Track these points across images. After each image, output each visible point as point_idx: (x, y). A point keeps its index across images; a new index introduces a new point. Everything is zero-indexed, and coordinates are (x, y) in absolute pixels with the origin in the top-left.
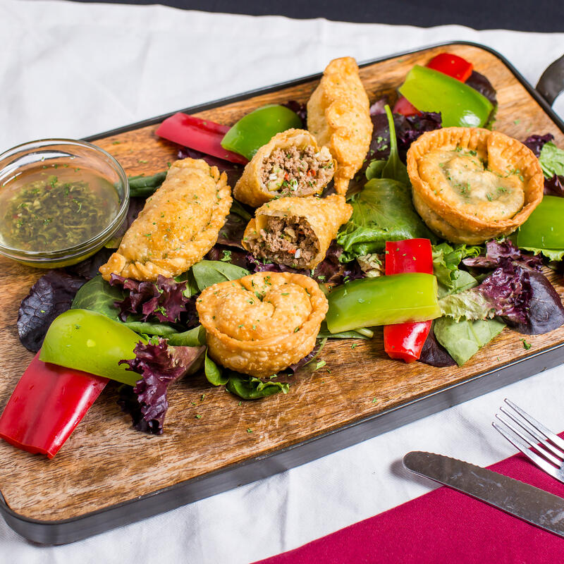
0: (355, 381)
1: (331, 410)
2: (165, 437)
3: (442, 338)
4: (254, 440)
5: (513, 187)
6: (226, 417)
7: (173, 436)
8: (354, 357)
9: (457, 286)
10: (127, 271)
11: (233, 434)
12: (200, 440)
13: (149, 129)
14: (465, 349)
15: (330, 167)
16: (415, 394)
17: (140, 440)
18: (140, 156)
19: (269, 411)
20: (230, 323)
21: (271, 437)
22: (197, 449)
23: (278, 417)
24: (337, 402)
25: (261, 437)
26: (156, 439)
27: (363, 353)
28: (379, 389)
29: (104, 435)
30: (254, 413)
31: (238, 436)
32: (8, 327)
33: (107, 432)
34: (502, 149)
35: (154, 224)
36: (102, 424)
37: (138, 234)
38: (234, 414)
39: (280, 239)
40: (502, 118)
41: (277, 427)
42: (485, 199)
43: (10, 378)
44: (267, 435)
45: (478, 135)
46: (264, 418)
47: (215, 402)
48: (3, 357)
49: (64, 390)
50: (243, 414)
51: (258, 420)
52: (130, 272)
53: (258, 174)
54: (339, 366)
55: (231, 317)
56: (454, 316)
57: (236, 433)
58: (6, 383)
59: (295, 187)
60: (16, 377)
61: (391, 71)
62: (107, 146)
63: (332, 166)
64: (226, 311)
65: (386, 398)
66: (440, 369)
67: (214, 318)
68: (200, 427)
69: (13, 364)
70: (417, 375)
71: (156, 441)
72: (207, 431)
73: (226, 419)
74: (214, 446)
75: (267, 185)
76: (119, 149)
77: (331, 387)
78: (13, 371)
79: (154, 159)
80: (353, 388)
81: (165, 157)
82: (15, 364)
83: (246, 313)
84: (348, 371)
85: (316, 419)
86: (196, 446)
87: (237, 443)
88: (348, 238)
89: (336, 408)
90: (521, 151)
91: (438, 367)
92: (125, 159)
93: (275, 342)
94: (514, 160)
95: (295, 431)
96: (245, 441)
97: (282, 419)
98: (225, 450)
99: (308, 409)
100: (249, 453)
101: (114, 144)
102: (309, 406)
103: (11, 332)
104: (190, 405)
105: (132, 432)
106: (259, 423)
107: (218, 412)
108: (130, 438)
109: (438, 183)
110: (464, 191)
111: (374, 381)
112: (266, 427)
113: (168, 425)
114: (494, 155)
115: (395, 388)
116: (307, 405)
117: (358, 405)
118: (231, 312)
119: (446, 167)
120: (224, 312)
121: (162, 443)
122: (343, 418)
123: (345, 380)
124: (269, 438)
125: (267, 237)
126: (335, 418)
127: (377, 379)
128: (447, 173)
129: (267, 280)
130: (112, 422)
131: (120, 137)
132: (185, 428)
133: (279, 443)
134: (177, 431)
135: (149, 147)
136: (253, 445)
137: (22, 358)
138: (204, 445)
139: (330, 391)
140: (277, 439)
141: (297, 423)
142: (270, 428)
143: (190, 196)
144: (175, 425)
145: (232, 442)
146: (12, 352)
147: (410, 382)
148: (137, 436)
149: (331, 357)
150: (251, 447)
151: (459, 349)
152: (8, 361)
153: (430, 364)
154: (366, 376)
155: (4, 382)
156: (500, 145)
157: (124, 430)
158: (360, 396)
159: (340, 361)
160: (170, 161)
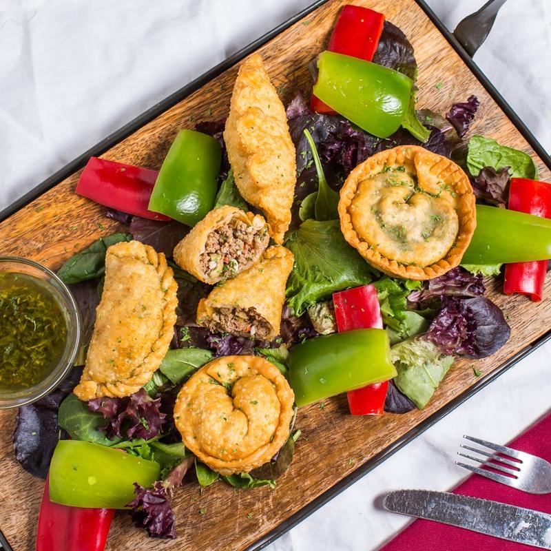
0: (329, 444)
1: (315, 480)
2: (179, 539)
3: (400, 384)
4: (255, 525)
5: (446, 213)
6: (225, 507)
7: (186, 536)
8: (324, 418)
9: (406, 327)
10: (101, 394)
11: (236, 522)
12: (209, 535)
13: (67, 181)
14: (422, 392)
15: (264, 235)
16: (385, 446)
17: (159, 546)
18: (68, 220)
19: (261, 493)
20: (212, 448)
21: (269, 519)
22: (209, 545)
23: (271, 497)
24: (318, 471)
25: (261, 521)
26: (172, 542)
27: (332, 412)
28: (353, 448)
29: (127, 548)
30: (249, 497)
31: (240, 524)
32: (8, 455)
33: (128, 544)
34: (430, 166)
35: (114, 350)
36: (121, 537)
37: (101, 361)
38: (232, 502)
39: (233, 321)
40: (424, 83)
41: (272, 507)
42: (421, 239)
43: (28, 509)
44: (265, 517)
45: (404, 153)
46: (259, 500)
47: (213, 493)
48: (14, 488)
49: (82, 527)
50: (240, 501)
51: (254, 504)
52: (104, 393)
53: (198, 269)
54: (313, 431)
55: (212, 443)
56: (408, 363)
57: (238, 521)
58: (26, 515)
59: (236, 267)
60: (33, 506)
61: (299, 39)
62: (31, 216)
63: (267, 234)
64: (206, 436)
65: (360, 457)
66: (403, 415)
67: (195, 438)
68: (206, 522)
69: (25, 493)
70: (383, 426)
71: (173, 544)
72: (214, 524)
73: (226, 509)
74: (222, 538)
75: (209, 275)
76: (44, 216)
77: (310, 455)
78: (27, 500)
79: (84, 221)
80: (330, 452)
81: (93, 216)
82: (28, 493)
83: (224, 437)
84: (323, 435)
85: (304, 492)
86: (208, 542)
87: (241, 531)
88: (296, 300)
89: (318, 477)
90: (449, 167)
91: (401, 413)
92: (54, 228)
93: (256, 458)
94: (443, 177)
95: (288, 509)
96: (247, 527)
97: (274, 499)
98: (233, 540)
99: (295, 483)
100: (254, 539)
101: (37, 211)
102: (295, 480)
103: (12, 460)
104: (192, 501)
105: (150, 539)
106: (256, 507)
107: (218, 503)
108: (150, 546)
109: (374, 237)
110: (399, 235)
111: (347, 441)
112: (263, 510)
113: (179, 526)
114: (423, 173)
115: (366, 444)
116: (293, 479)
117: (337, 470)
118: (210, 437)
119: (378, 212)
120: (203, 436)
121: (178, 545)
122: (327, 485)
123: (321, 445)
124: (268, 520)
125: (220, 319)
126: (320, 487)
127: (349, 437)
128: (380, 220)
129: (231, 366)
130: (130, 534)
131: (42, 200)
132: (194, 526)
133: (277, 523)
134: (188, 530)
135: (74, 207)
136: (256, 530)
137: (31, 485)
138: (213, 539)
139: (310, 460)
140: (274, 520)
141: (288, 499)
142: (266, 509)
143: (139, 309)
144: (183, 525)
145: (237, 530)
146: (21, 481)
147: (378, 435)
148: (155, 543)
149: (304, 423)
150: (254, 532)
151: (417, 394)
152: (20, 491)
153: (393, 412)
154: (338, 437)
155: (24, 514)
156: (428, 163)
157: (142, 539)
158: (337, 459)
159: (314, 426)
160: (100, 221)
